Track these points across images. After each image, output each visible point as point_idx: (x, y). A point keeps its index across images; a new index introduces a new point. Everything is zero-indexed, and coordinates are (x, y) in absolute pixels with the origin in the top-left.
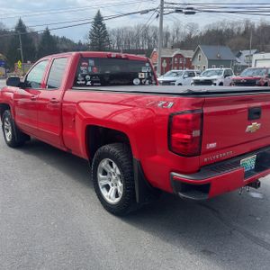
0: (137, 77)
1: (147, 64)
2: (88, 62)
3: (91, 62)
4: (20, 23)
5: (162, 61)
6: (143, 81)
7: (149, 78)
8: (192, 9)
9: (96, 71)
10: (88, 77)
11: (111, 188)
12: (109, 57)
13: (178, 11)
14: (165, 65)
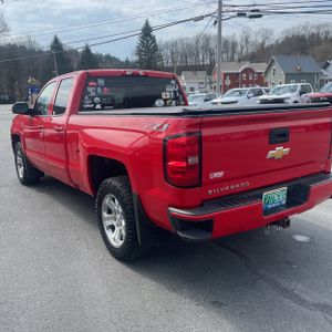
0: (160, 97)
1: (173, 82)
2: (96, 81)
3: (101, 82)
4: (56, 40)
5: (225, 78)
6: (168, 102)
7: (176, 98)
8: (257, 11)
9: (107, 91)
10: (97, 99)
11: (117, 228)
12: (124, 75)
13: (241, 14)
14: (228, 82)
